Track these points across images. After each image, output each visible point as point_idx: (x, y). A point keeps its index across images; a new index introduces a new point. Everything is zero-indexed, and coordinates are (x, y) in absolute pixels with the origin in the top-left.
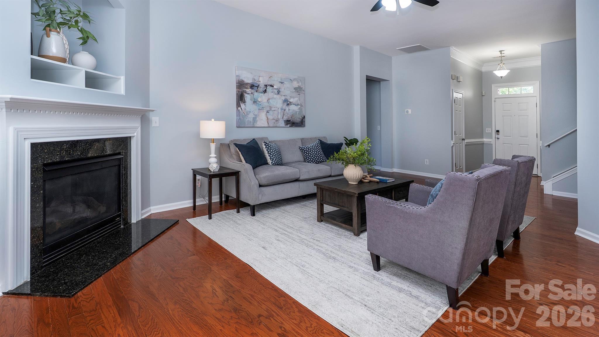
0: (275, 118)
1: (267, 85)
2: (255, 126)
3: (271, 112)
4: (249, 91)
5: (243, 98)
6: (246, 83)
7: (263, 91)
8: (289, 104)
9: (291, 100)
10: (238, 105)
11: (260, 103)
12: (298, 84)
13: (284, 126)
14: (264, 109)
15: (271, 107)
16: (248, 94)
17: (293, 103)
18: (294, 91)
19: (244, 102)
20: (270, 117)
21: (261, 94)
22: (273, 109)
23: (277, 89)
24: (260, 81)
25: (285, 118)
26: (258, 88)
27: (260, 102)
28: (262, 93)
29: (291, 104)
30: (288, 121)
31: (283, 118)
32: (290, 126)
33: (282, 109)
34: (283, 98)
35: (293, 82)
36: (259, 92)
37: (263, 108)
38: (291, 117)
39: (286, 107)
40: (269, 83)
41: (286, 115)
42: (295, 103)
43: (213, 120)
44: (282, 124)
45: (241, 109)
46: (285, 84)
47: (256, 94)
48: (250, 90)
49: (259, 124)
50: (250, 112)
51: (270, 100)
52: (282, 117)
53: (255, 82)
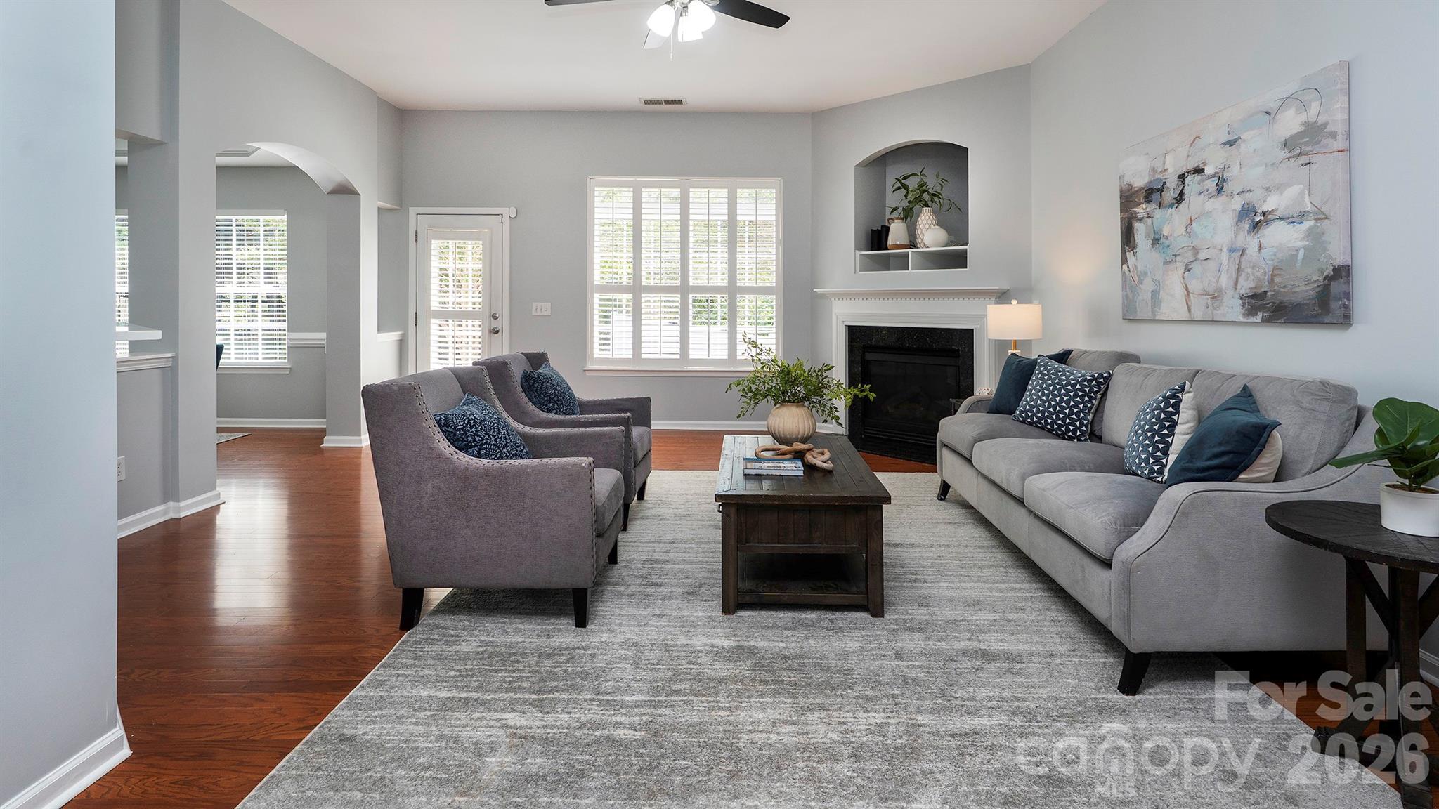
0: (1211, 290)
1: (1184, 174)
2: (1157, 318)
3: (1196, 267)
4: (1142, 211)
5: (1131, 234)
6: (1136, 189)
7: (1175, 199)
8: (1259, 222)
9: (1271, 203)
10: (1124, 260)
11: (1167, 243)
12: (1303, 118)
13: (1241, 318)
14: (1178, 258)
15: (1196, 251)
16: (1141, 219)
17: (1279, 214)
18: (1285, 154)
19: (1134, 248)
20: (1195, 286)
21: (1170, 210)
22: (1202, 255)
23: (1214, 176)
24: (1167, 169)
25: (1246, 286)
26: (1163, 193)
27: (1167, 238)
28: (1171, 206)
29: (1269, 222)
30: (1254, 296)
31: (1236, 284)
32: (1266, 321)
33: (1232, 250)
34: (1237, 203)
35: (1278, 117)
36: (1166, 207)
37: (1175, 255)
38: (1271, 281)
39: (1249, 238)
40: (1191, 166)
41: (1249, 271)
42: (1286, 214)
43: (1014, 302)
44: (1233, 308)
45: (1128, 267)
46: (1244, 141)
47: (1158, 214)
48: (1144, 206)
49: (1165, 312)
50: (1145, 274)
51: (1194, 225)
52: (1232, 283)
53: (1157, 176)
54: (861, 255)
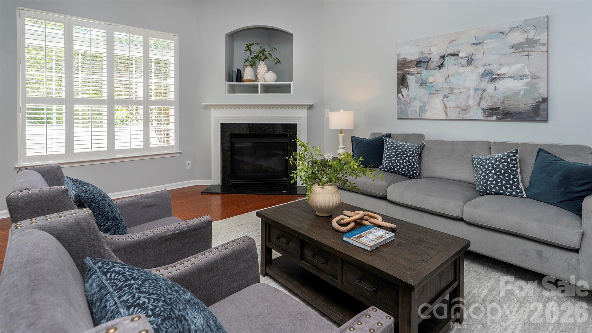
0: (462, 106)
1: (444, 56)
2: (423, 118)
3: (452, 97)
4: (414, 71)
5: (405, 81)
6: (409, 61)
7: (438, 66)
8: (494, 78)
9: (502, 71)
10: (399, 91)
11: (432, 85)
12: (525, 36)
13: (483, 118)
14: (439, 92)
15: (452, 90)
16: (412, 74)
17: (508, 75)
18: (513, 50)
19: (407, 86)
20: (450, 104)
21: (434, 71)
22: (455, 91)
23: (466, 57)
24: (433, 53)
25: (485, 104)
26: (429, 63)
27: (431, 83)
28: (435, 69)
29: (501, 78)
30: (492, 109)
31: (479, 104)
32: (498, 120)
33: (476, 89)
34: (481, 70)
35: (509, 35)
36: (431, 69)
37: (437, 91)
38: (503, 102)
39: (488, 85)
40: (450, 51)
41: (488, 98)
42: (513, 75)
43: (342, 111)
45: (402, 95)
46: (486, 44)
47: (425, 73)
48: (415, 68)
49: (429, 115)
50: (415, 99)
51: (451, 78)
52: (476, 103)
53: (424, 56)
54: (228, 84)
